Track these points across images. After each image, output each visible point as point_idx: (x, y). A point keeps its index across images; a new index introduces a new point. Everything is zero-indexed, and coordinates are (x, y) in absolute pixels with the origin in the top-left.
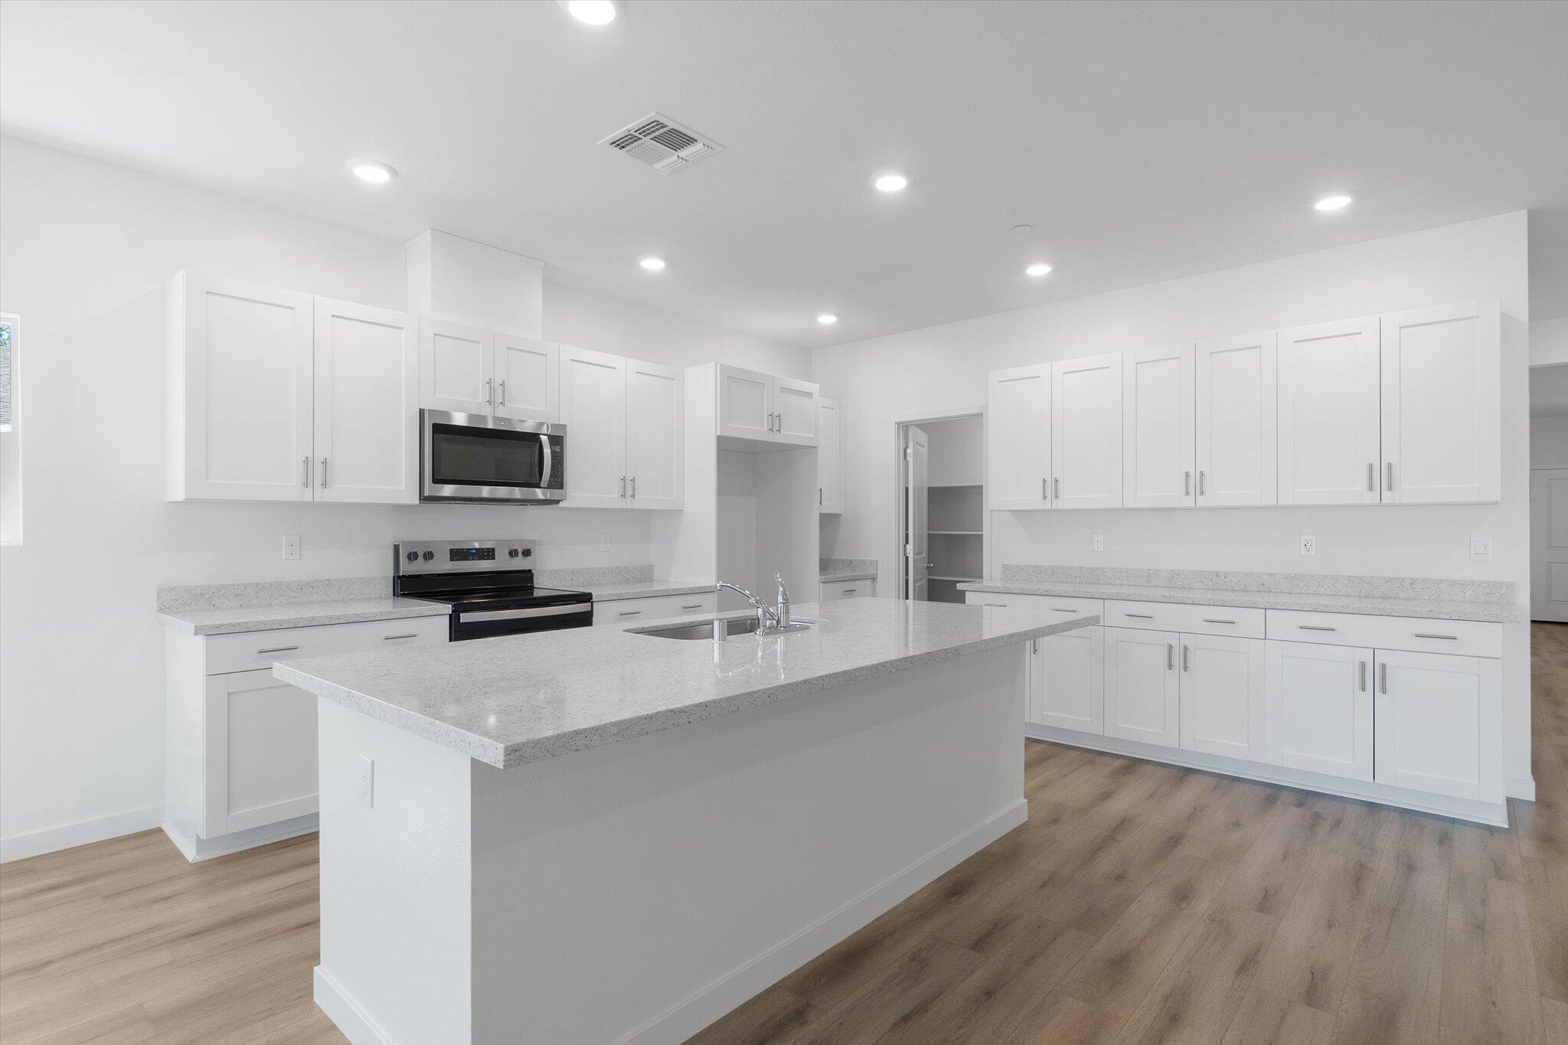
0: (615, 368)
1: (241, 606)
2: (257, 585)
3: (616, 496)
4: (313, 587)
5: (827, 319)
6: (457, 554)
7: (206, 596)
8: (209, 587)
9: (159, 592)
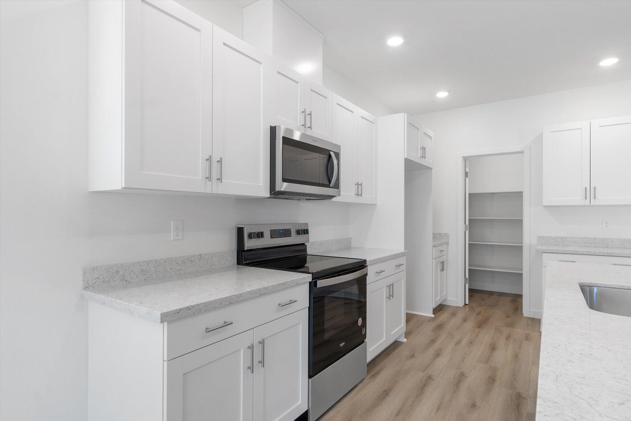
0: (353, 112)
1: (145, 279)
2: (156, 261)
3: (353, 195)
4: (191, 261)
5: (442, 95)
6: (275, 234)
7: (121, 273)
8: (122, 265)
9: (84, 273)
